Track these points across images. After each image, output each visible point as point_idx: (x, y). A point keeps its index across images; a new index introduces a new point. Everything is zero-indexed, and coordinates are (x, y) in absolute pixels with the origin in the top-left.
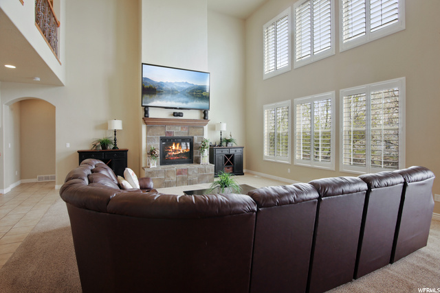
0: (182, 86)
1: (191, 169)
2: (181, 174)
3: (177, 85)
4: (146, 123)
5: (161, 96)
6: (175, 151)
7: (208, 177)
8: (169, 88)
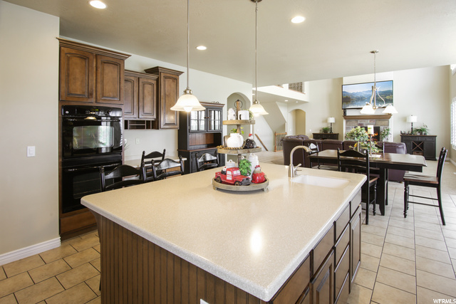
0: (368, 93)
3: (365, 93)
4: (345, 119)
5: (353, 103)
8: (359, 96)
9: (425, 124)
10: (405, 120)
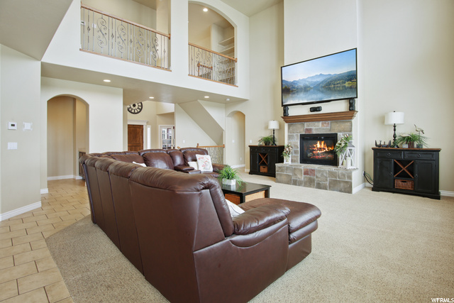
0: (315, 80)
1: (319, 171)
2: (308, 174)
3: (310, 80)
4: (286, 122)
5: (294, 95)
6: (320, 149)
7: (342, 184)
8: (301, 85)
9: (420, 126)
10: (382, 120)
